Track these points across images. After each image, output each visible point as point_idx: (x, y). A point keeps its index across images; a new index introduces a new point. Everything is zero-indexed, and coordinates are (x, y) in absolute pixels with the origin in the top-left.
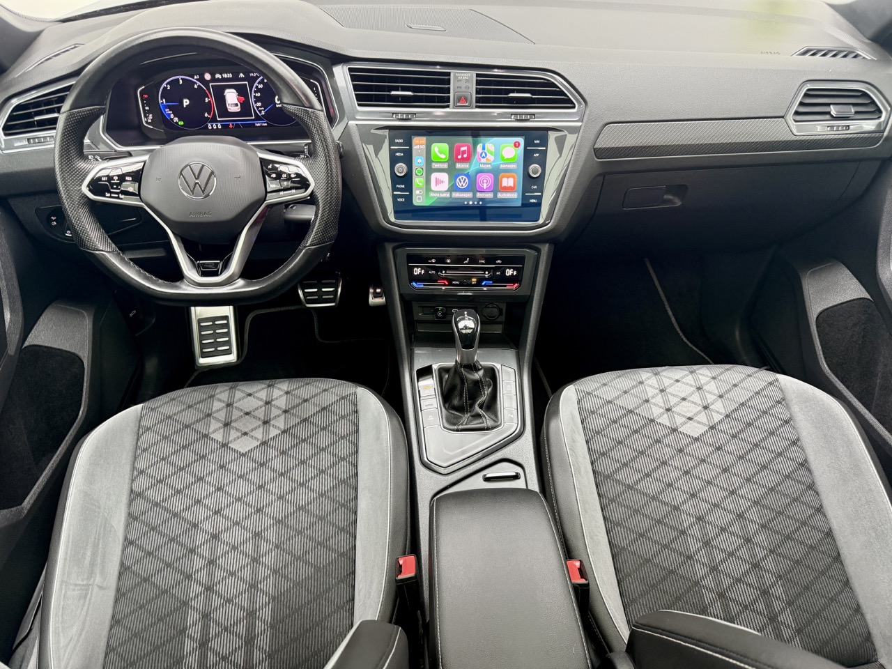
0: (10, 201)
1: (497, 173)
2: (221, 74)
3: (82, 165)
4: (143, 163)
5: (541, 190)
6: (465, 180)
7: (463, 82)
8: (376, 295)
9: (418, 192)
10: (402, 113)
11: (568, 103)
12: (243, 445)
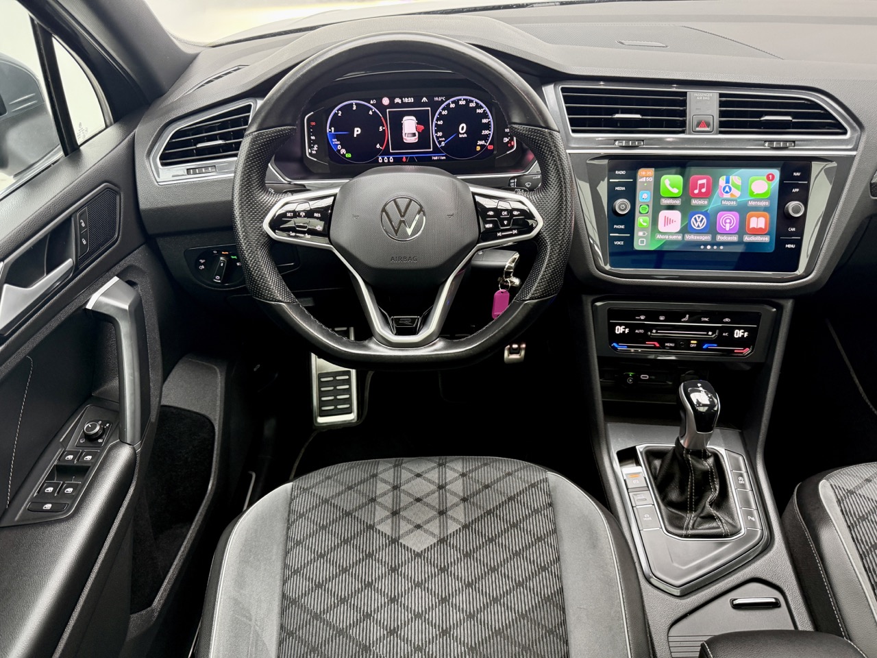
0: (158, 240)
1: (743, 211)
2: (401, 98)
3: (265, 198)
4: (333, 198)
5: (800, 233)
6: (702, 219)
7: (703, 105)
8: (512, 351)
9: (641, 234)
10: (627, 140)
11: (840, 129)
12: (418, 542)
